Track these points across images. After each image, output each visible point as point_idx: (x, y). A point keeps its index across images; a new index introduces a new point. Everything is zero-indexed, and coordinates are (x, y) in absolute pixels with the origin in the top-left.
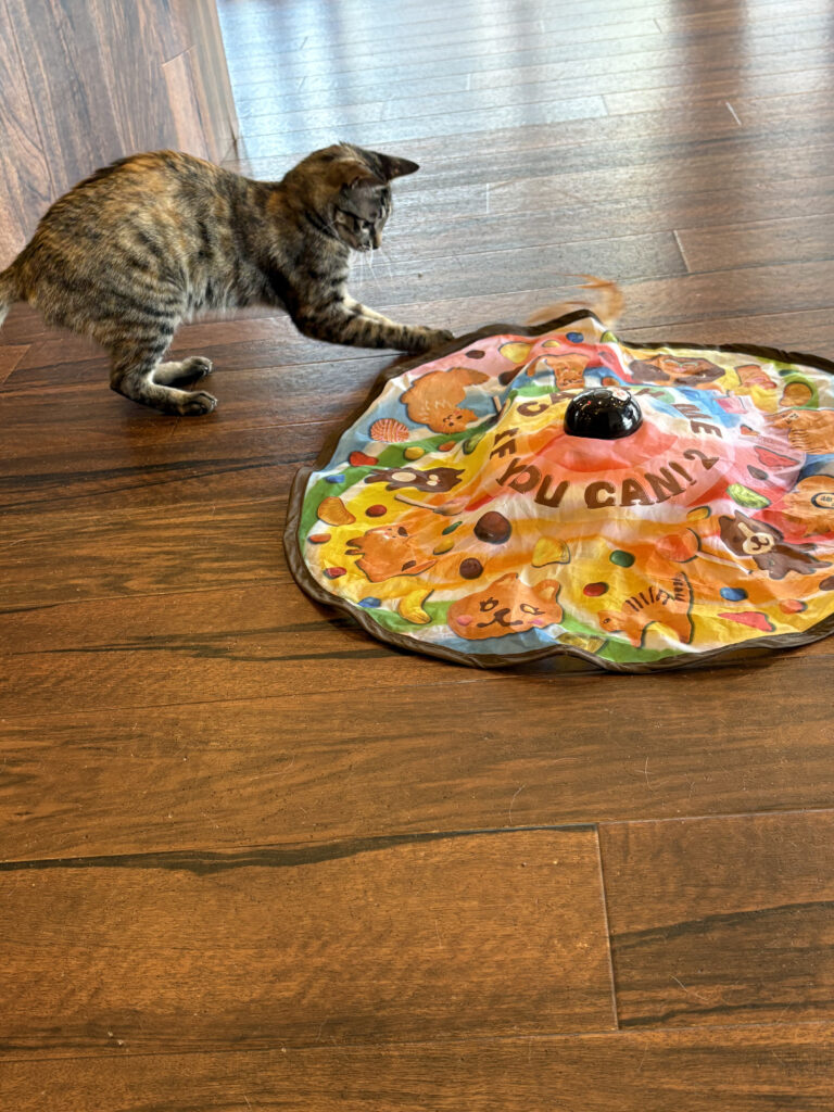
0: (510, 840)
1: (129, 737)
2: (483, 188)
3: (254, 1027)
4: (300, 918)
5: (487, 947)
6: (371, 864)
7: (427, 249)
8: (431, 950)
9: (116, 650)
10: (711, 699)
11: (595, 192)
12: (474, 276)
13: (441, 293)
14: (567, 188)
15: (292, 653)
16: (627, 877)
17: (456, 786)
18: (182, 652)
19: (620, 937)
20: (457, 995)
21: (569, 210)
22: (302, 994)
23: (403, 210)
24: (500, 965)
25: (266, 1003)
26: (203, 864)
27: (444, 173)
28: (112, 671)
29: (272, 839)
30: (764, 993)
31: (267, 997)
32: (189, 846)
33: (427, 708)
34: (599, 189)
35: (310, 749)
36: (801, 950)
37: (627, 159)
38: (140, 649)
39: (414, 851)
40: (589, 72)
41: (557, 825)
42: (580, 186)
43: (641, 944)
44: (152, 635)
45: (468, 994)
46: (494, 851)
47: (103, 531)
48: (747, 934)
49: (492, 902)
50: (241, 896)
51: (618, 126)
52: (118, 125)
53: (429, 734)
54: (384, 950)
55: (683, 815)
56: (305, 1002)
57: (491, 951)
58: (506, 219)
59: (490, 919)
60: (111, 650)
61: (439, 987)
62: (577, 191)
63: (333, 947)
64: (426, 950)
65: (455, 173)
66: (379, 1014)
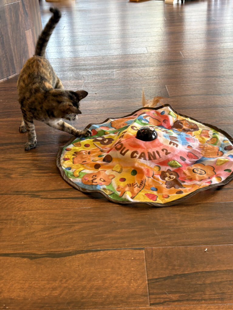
0: (120, 252)
1: (11, 219)
2: (113, 71)
3: (47, 304)
4: (60, 273)
5: (113, 282)
6: (80, 258)
7: (98, 86)
8: (97, 283)
9: (8, 194)
10: (175, 214)
11: (144, 74)
12: (111, 95)
13: (102, 98)
14: (136, 72)
15: (58, 197)
16: (153, 263)
17: (105, 236)
18: (27, 196)
19: (151, 280)
20: (104, 295)
21: (137, 78)
22: (60, 294)
23: (91, 75)
24: (117, 287)
25: (50, 297)
26: (32, 257)
27: (103, 66)
28: (6, 200)
29: (52, 250)
30: (191, 296)
31: (50, 295)
32: (28, 251)
33: (97, 214)
34: (145, 73)
35: (63, 225)
36: (200, 284)
37: (153, 65)
38: (14, 194)
39: (92, 254)
40: (143, 41)
41: (133, 248)
42: (140, 72)
43: (156, 282)
44: (18, 190)
45: (108, 295)
46: (115, 255)
47: (4, 160)
48: (185, 280)
49: (115, 269)
50: (43, 266)
51: (150, 56)
52: (12, 47)
53: (97, 221)
54: (84, 282)
55: (168, 246)
56: (61, 297)
57: (114, 283)
58: (120, 79)
59: (114, 274)
60: (6, 194)
61: (100, 293)
62: (139, 73)
63: (69, 281)
64: (96, 283)
65: (106, 66)
66: (82, 300)
